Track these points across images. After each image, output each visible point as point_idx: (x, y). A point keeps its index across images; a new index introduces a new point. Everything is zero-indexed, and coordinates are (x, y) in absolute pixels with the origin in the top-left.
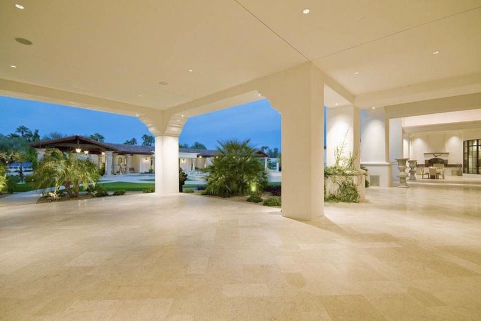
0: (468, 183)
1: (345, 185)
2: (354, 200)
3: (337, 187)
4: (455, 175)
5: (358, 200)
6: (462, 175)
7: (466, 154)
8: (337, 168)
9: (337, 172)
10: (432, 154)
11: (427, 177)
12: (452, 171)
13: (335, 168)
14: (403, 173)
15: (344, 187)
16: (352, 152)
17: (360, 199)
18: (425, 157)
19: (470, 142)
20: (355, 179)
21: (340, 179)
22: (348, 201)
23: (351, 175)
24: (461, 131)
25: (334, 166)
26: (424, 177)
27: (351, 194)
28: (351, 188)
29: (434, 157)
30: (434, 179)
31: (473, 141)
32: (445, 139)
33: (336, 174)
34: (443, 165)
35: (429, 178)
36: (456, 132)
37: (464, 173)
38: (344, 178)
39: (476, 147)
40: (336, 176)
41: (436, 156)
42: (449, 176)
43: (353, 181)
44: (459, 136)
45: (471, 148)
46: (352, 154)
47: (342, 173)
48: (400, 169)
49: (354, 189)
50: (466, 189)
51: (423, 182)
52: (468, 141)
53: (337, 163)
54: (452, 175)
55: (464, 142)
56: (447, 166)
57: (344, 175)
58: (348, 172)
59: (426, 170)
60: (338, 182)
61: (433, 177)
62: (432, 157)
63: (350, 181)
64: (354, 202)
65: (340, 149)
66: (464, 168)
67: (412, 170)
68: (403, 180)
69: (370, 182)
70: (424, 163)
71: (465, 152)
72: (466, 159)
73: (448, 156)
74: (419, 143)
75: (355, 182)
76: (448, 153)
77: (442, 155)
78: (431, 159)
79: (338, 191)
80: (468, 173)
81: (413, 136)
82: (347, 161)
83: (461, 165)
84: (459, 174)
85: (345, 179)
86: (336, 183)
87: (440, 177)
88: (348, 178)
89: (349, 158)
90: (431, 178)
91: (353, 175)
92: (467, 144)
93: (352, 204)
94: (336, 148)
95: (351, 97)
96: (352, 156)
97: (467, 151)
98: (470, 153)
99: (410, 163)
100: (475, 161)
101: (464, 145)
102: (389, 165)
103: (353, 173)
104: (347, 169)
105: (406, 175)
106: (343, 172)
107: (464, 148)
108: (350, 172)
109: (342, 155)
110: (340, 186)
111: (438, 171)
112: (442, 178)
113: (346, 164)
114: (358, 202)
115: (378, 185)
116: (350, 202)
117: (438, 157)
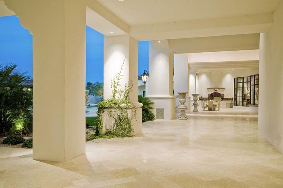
0: (236, 114)
1: (120, 120)
2: (128, 135)
3: (113, 121)
4: (228, 107)
5: (132, 134)
6: (233, 107)
7: (236, 89)
8: (114, 102)
9: (113, 105)
10: (212, 88)
11: (207, 109)
12: (227, 103)
13: (112, 101)
14: (182, 105)
15: (120, 121)
16: (127, 84)
17: (134, 133)
18: (208, 91)
19: (239, 79)
20: (129, 112)
21: (116, 113)
22: (123, 136)
23: (125, 109)
24: (233, 69)
25: (110, 99)
26: (205, 109)
27: (126, 129)
28: (126, 122)
29: (214, 91)
30: (212, 111)
31: (240, 78)
32: (222, 75)
33: (112, 107)
34: (221, 98)
35: (208, 110)
36: (229, 70)
37: (234, 105)
38: (119, 112)
39: (242, 83)
40: (112, 110)
41: (216, 91)
42: (223, 108)
43: (127, 114)
44: (232, 73)
45: (239, 84)
46: (127, 86)
47: (117, 106)
48: (181, 102)
49: (128, 123)
50: (236, 119)
51: (204, 113)
52: (237, 78)
53: (114, 95)
54: (227, 107)
55: (234, 79)
56: (223, 99)
57: (119, 109)
58: (123, 105)
59: (207, 103)
60: (114, 116)
61: (211, 109)
62: (213, 91)
63: (125, 115)
64: (129, 136)
65: (116, 81)
66: (234, 101)
67: (196, 103)
68: (183, 113)
69: (155, 115)
70: (207, 97)
71: (235, 87)
72: (236, 93)
73: (224, 91)
74: (204, 78)
75: (129, 116)
76: (224, 88)
77: (220, 89)
78: (213, 93)
79: (114, 125)
80: (237, 105)
81: (199, 71)
82: (123, 94)
83: (233, 98)
84: (231, 107)
85: (121, 112)
86: (112, 118)
87: (217, 109)
88: (123, 112)
89: (124, 90)
90: (210, 110)
91: (127, 108)
92: (237, 81)
93: (126, 139)
94: (113, 80)
95: (126, 27)
96: (127, 88)
97: (236, 87)
98: (238, 88)
99: (194, 97)
100: (241, 95)
101: (234, 82)
102: (172, 99)
103: (127, 106)
104: (123, 102)
105: (185, 108)
106: (119, 106)
107: (234, 84)
108: (125, 105)
109: (118, 88)
110: (116, 120)
111: (215, 103)
112: (218, 110)
113: (122, 97)
114: (132, 136)
115: (163, 118)
116: (124, 136)
117: (217, 92)
